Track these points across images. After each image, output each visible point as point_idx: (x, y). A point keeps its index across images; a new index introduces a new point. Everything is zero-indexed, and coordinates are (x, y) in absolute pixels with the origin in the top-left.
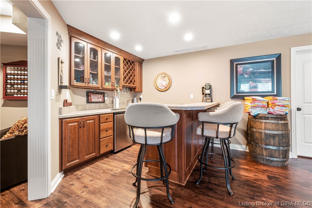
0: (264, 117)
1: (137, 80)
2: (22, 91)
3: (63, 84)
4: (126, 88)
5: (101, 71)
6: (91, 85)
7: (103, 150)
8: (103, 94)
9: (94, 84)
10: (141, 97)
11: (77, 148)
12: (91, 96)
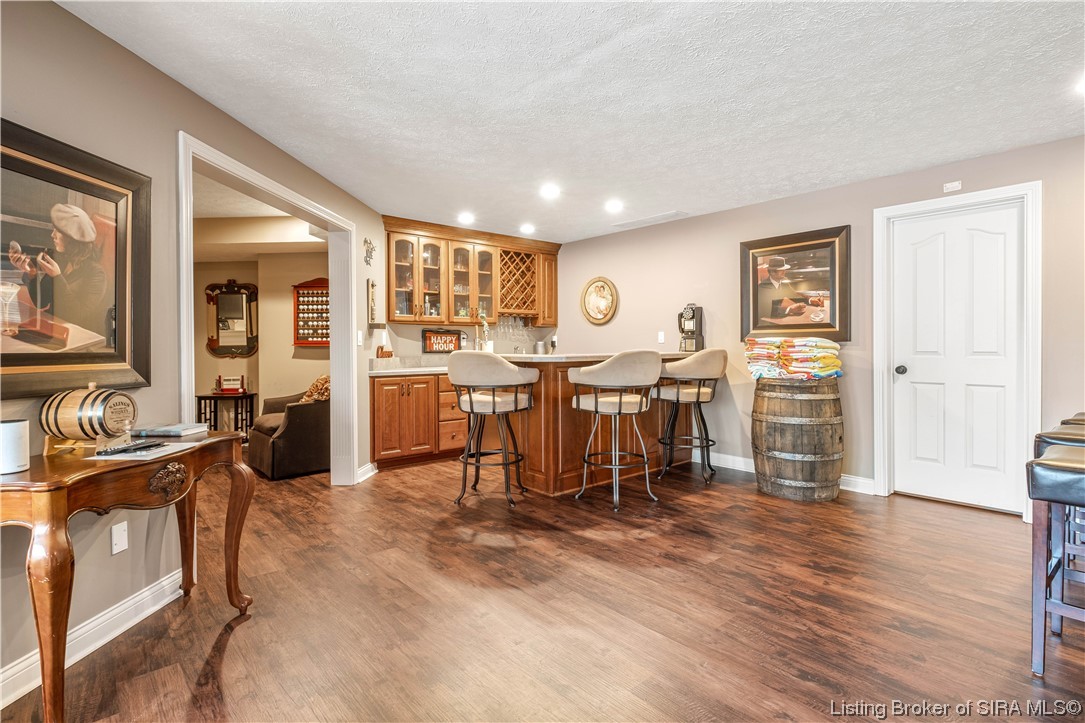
0: (769, 385)
1: (539, 298)
2: (310, 323)
3: (376, 321)
4: (515, 318)
5: (448, 288)
6: (426, 317)
7: (446, 444)
8: (458, 334)
9: (433, 316)
10: (555, 339)
11: (397, 429)
12: (430, 340)
